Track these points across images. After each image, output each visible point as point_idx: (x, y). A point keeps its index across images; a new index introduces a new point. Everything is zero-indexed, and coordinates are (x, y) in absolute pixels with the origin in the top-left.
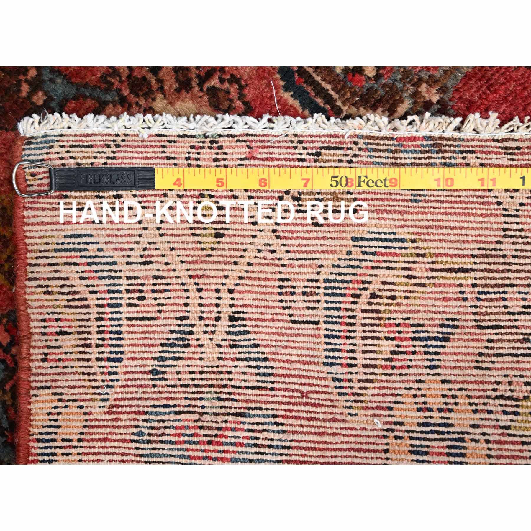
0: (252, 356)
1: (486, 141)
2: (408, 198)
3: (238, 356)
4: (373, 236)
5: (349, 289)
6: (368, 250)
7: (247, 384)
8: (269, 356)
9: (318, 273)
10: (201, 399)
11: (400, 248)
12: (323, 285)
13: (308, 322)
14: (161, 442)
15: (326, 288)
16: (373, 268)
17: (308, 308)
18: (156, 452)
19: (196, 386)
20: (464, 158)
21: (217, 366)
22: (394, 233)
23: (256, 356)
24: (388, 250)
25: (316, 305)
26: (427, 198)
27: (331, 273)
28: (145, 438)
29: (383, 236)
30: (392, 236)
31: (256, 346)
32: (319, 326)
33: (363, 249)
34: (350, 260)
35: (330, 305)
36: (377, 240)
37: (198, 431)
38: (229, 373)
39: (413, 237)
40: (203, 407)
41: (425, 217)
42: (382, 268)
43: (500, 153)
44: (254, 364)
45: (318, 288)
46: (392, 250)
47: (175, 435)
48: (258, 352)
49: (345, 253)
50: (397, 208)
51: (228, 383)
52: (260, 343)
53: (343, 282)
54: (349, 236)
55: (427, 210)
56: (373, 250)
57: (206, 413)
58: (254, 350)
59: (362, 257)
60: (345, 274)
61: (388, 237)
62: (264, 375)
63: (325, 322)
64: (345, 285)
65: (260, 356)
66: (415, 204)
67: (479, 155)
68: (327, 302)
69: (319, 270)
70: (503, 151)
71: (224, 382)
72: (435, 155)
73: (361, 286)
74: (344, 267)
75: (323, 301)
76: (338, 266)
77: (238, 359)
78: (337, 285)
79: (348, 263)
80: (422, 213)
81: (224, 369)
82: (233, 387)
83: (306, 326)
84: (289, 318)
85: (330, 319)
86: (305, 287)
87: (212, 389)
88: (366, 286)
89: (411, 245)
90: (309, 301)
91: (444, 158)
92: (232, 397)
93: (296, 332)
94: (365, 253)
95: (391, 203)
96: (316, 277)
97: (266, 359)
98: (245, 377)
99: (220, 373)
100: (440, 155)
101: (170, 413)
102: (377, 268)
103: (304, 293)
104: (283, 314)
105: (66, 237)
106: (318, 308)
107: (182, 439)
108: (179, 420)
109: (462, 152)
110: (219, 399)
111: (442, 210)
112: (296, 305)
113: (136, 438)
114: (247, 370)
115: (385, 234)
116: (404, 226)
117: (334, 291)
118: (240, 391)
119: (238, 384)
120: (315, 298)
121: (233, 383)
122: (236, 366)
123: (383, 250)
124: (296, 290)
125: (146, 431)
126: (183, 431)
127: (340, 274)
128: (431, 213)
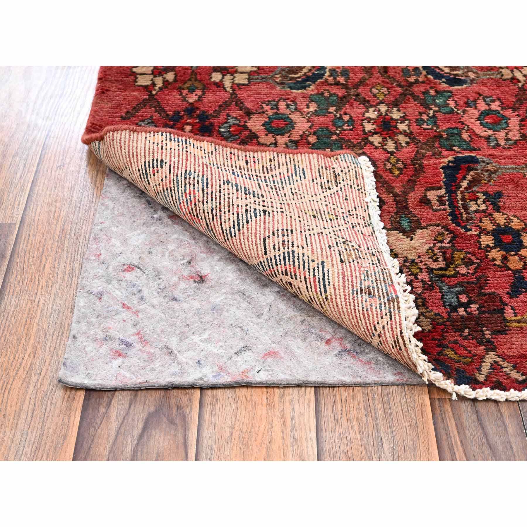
0: (241, 221)
1: (400, 325)
2: (355, 287)
3: (240, 214)
4: (326, 272)
5: (290, 266)
6: (316, 271)
7: (223, 223)
8: (241, 231)
9: (298, 247)
10: (212, 200)
11: (320, 291)
12: (290, 250)
13: (265, 248)
14: (186, 185)
15: (288, 253)
16: (305, 278)
17: (274, 246)
18: (180, 183)
19: (220, 196)
20: (386, 315)
21: (233, 205)
22: (329, 285)
23: (241, 223)
24: (317, 283)
25: (277, 249)
26: (356, 298)
27: (298, 254)
28: (188, 176)
29: (326, 277)
30: (327, 283)
31: (247, 222)
32: (264, 256)
33: (316, 268)
34: (309, 263)
35: (278, 258)
36: (324, 274)
37: (193, 203)
38: (229, 211)
39: (329, 297)
40: (207, 202)
41: (343, 300)
42: (306, 283)
43: (393, 337)
44: (236, 224)
45: (288, 248)
46: (318, 286)
47: (190, 191)
48: (243, 225)
49: (313, 259)
50: (347, 282)
51: (223, 212)
52: (250, 224)
53: (294, 261)
54: (325, 260)
55: (348, 300)
56: (317, 274)
57: (203, 205)
58: (245, 221)
59: (311, 268)
60: (299, 262)
61: (327, 281)
62: (230, 232)
63: (267, 259)
64: (292, 263)
65: (241, 226)
66: (351, 292)
67: (389, 323)
68: (279, 256)
69: (300, 247)
70: (396, 339)
71: (223, 210)
72: (386, 299)
73: (293, 274)
74: (303, 259)
75: (279, 253)
76: (303, 256)
77: (238, 214)
78: (291, 258)
79: (306, 261)
80: (345, 299)
81: (231, 208)
82: (221, 216)
83: (263, 247)
84: (267, 235)
85: (269, 261)
86: (288, 241)
87: (218, 204)
88: (294, 277)
89: (324, 297)
90: (279, 245)
91: (385, 304)
92: (215, 217)
93: (258, 243)
94: (314, 270)
95: (350, 278)
96: (295, 246)
97: (239, 230)
98: (227, 221)
99: (229, 207)
100: (386, 301)
101: (203, 185)
102: (306, 280)
103: (284, 241)
104: (269, 233)
105: (303, 170)
106: (275, 251)
107: (188, 195)
108: (198, 191)
109: (390, 312)
110: (212, 210)
111: (349, 310)
112: (276, 238)
113: (188, 172)
114: (232, 221)
115: (328, 279)
116: (335, 289)
117: (287, 258)
118: (219, 220)
119: (223, 217)
120: (281, 247)
121: (223, 214)
122: (233, 214)
123: (317, 280)
124: (286, 237)
125: (192, 176)
126: (192, 195)
127: (298, 259)
128: (346, 303)
